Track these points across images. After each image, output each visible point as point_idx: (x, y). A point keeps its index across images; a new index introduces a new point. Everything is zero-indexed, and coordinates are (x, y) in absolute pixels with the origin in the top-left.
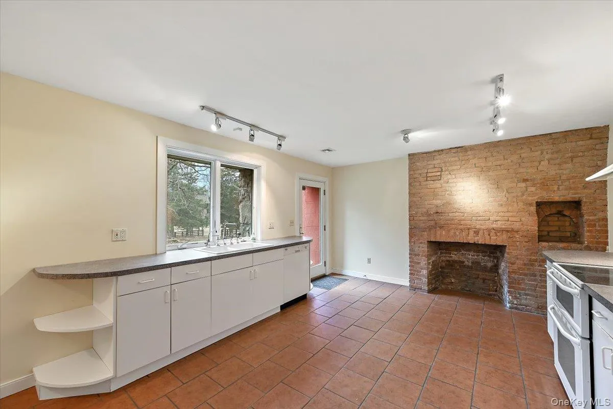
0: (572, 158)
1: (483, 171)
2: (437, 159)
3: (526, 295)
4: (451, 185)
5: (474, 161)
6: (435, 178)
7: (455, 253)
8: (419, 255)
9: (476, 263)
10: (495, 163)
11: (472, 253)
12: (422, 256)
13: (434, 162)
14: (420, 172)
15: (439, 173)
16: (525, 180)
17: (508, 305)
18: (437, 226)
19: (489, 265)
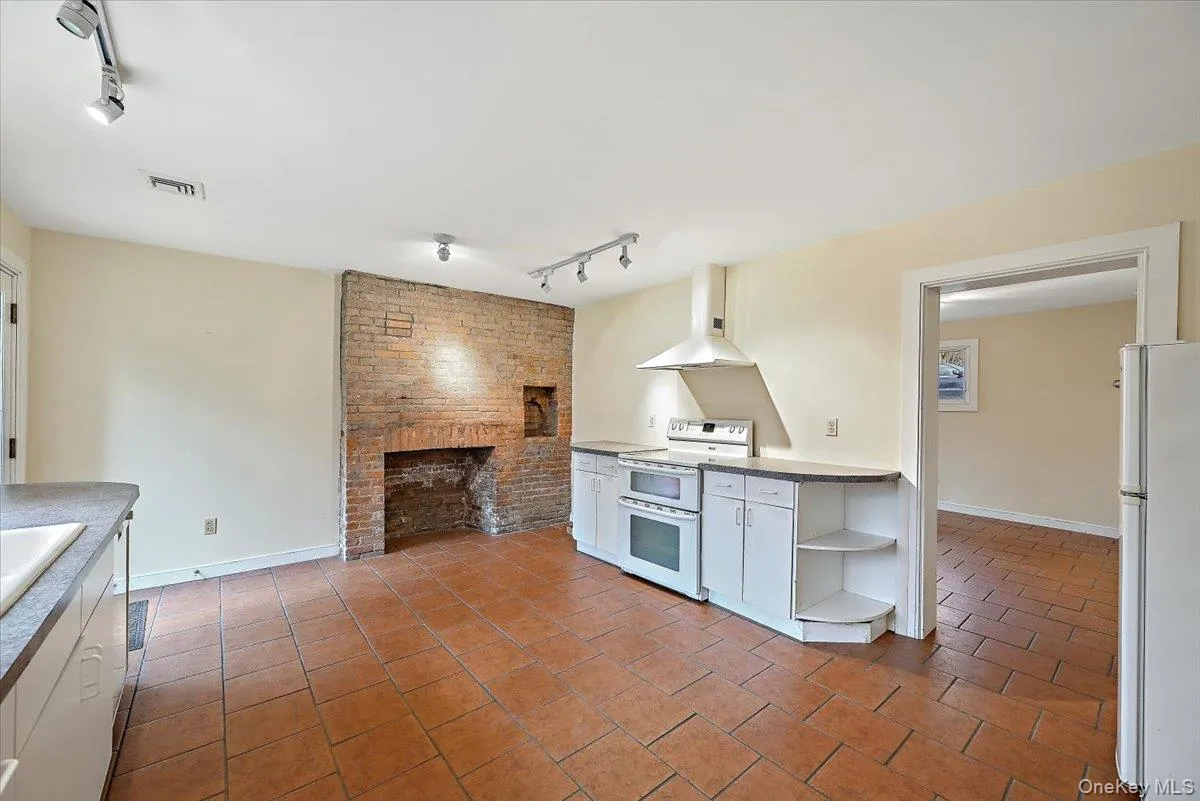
0: (552, 337)
1: (471, 335)
2: (404, 298)
3: (513, 509)
4: (428, 349)
5: (461, 316)
6: (401, 332)
7: (409, 469)
8: (367, 484)
9: (440, 481)
10: (486, 326)
11: (434, 466)
12: (374, 484)
13: (401, 301)
14: (371, 314)
15: (408, 325)
16: (515, 357)
17: (495, 530)
18: (402, 423)
19: (456, 479)
